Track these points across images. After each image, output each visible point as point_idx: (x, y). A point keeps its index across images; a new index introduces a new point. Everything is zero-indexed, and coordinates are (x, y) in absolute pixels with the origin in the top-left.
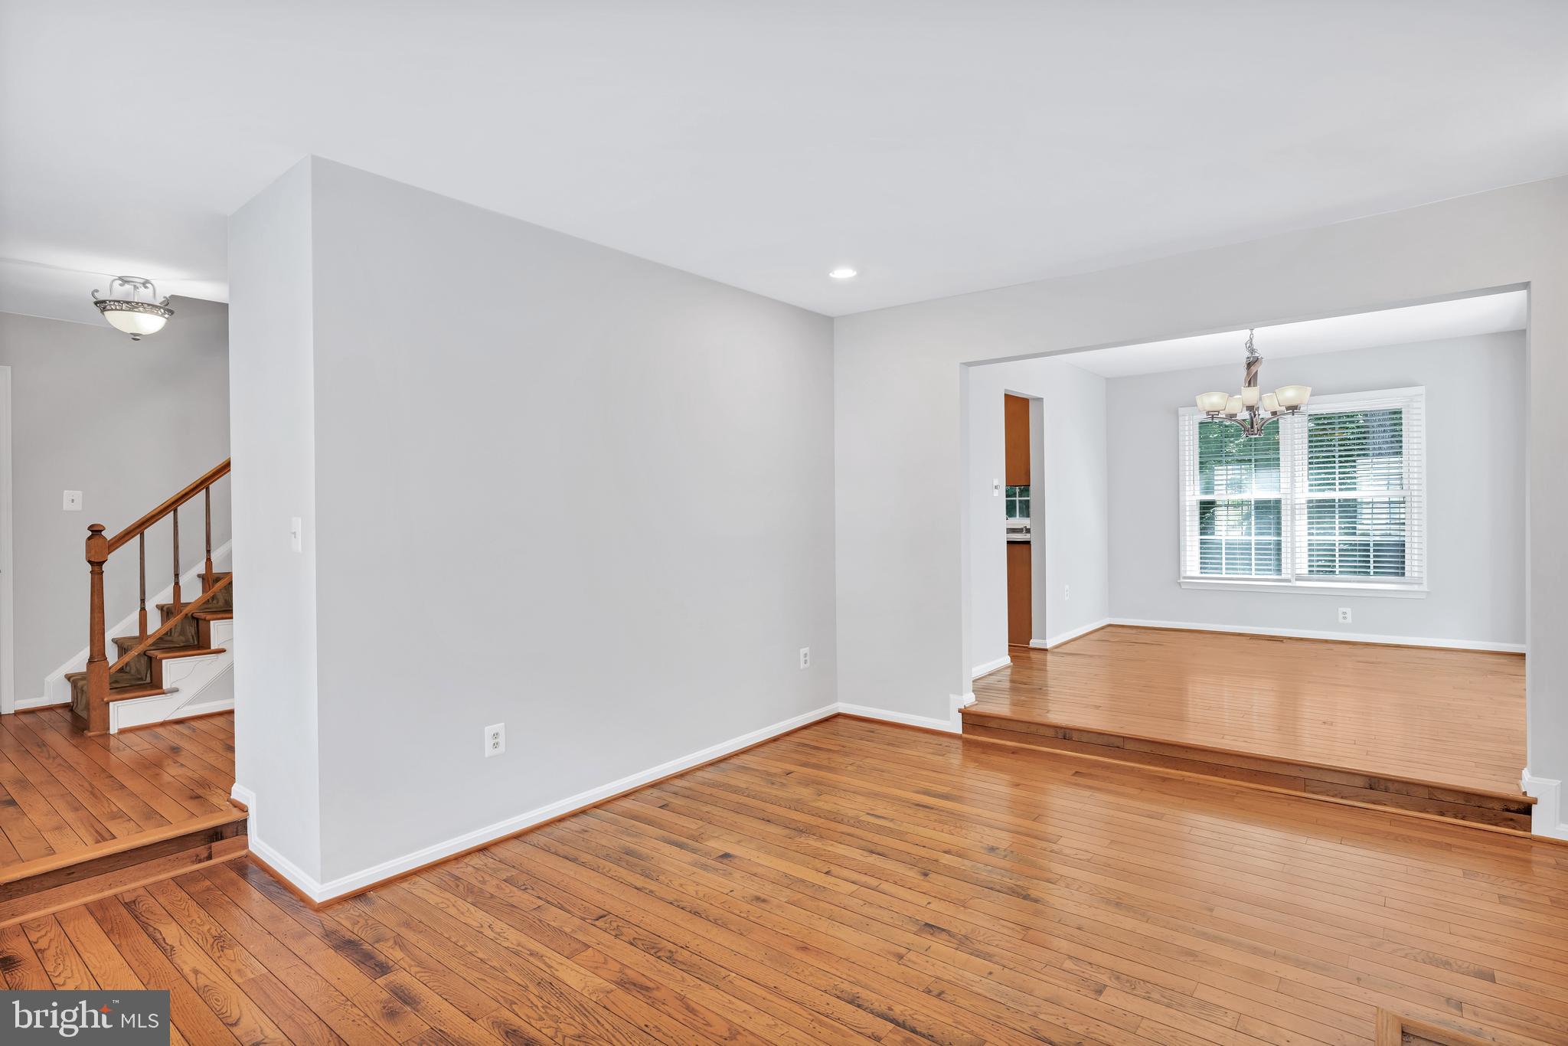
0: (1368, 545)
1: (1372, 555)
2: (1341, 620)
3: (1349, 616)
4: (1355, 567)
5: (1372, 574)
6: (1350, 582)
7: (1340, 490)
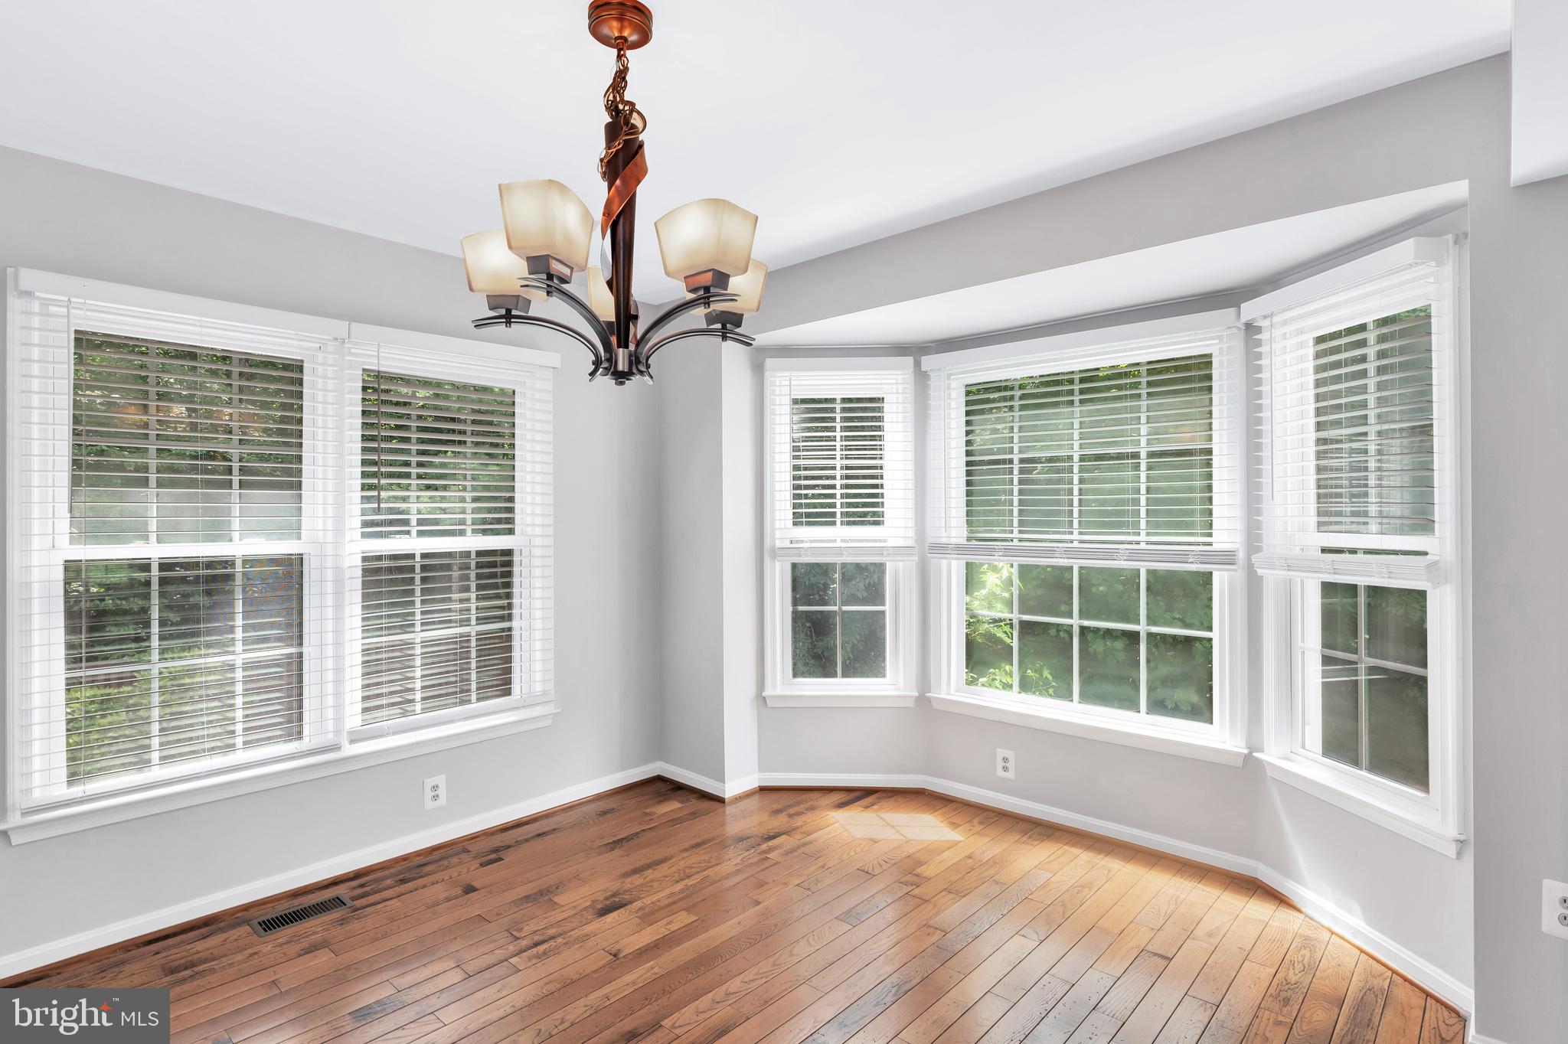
7: (421, 534)
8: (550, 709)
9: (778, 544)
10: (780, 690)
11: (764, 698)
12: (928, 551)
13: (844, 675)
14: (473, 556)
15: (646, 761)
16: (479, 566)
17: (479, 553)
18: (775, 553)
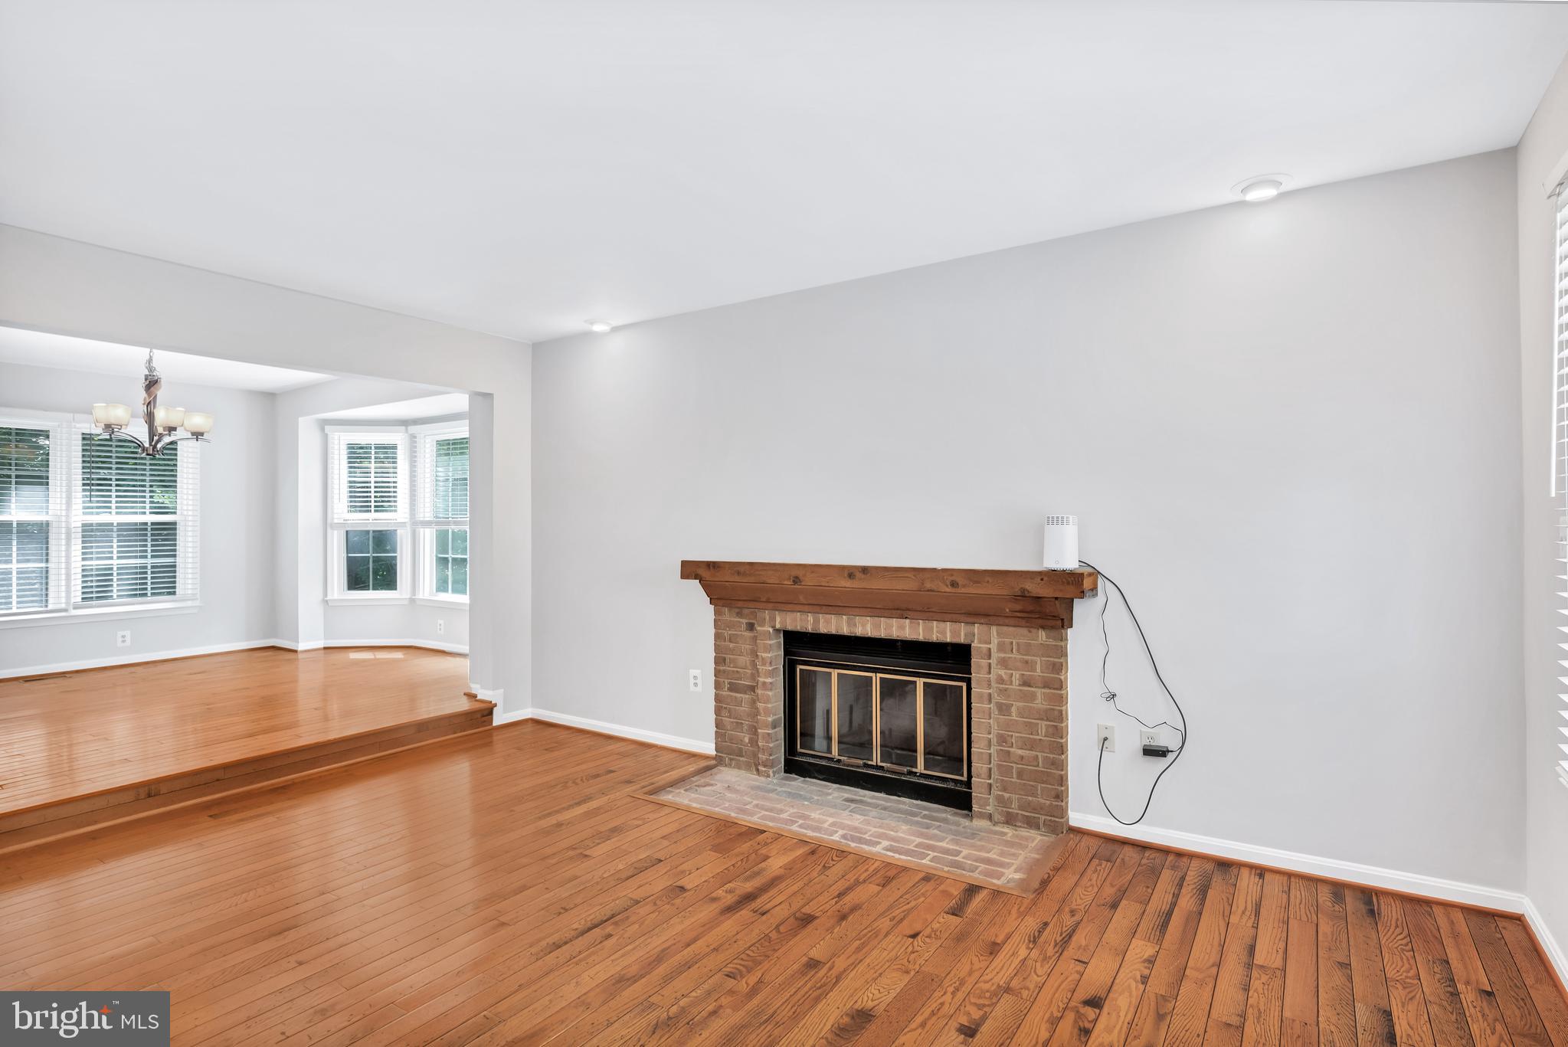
0: (146, 567)
1: (149, 577)
2: (120, 644)
3: (128, 639)
4: (136, 590)
5: (149, 595)
6: (133, 604)
7: (117, 513)
8: (197, 603)
9: (336, 521)
10: (336, 596)
11: (327, 601)
12: (416, 524)
13: (374, 589)
14: (149, 524)
15: (265, 637)
16: (152, 529)
17: (152, 524)
18: (335, 526)
